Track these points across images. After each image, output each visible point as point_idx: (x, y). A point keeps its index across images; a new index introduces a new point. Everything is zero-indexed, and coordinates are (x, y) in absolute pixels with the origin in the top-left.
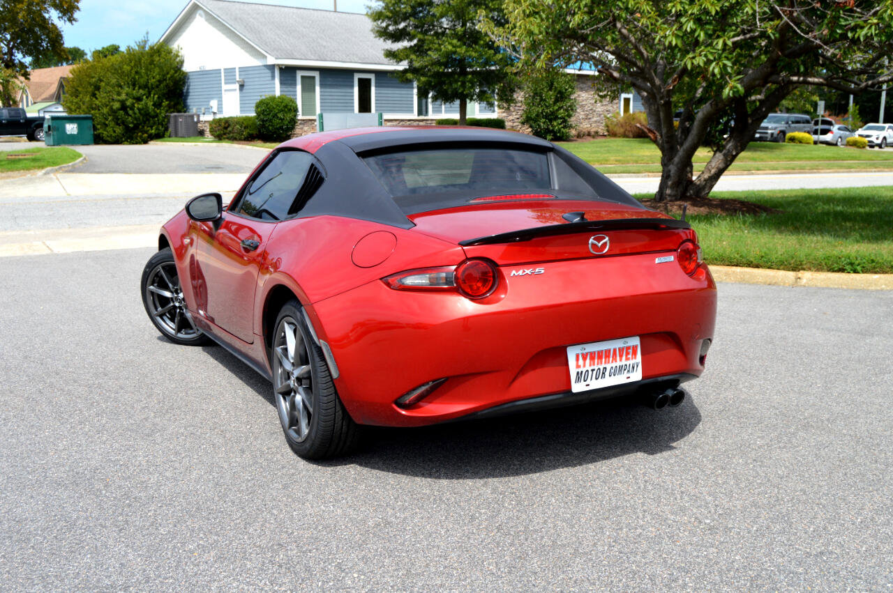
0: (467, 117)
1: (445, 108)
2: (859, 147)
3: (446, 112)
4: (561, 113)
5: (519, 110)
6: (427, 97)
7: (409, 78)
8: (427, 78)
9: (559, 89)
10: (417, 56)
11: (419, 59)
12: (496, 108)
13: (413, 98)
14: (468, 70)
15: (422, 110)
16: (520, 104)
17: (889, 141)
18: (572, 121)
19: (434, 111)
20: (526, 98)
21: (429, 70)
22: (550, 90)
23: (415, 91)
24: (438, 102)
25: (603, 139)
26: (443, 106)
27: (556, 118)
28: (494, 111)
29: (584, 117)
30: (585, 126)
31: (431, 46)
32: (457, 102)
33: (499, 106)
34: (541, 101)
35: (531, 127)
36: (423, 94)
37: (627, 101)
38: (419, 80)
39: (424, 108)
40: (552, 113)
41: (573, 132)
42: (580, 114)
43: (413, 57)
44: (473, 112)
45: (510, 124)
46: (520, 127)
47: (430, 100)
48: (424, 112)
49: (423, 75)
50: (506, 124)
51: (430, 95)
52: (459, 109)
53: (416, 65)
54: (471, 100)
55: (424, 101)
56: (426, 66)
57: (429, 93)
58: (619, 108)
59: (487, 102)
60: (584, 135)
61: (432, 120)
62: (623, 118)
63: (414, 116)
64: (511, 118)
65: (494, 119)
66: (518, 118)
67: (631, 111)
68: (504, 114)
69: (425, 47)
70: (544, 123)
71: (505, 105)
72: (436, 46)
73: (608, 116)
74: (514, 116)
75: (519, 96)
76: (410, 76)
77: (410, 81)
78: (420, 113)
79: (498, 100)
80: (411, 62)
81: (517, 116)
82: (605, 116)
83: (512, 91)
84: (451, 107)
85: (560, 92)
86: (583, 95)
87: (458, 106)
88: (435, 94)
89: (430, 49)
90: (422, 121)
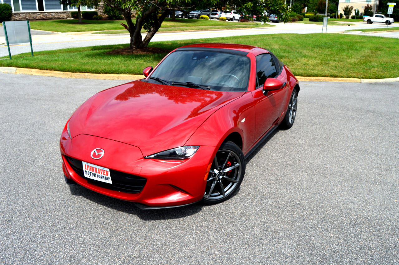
2: (223, 21)
3: (73, 9)
17: (235, 18)
19: (70, 8)
20: (105, 4)
23: (61, 0)
26: (73, 7)
28: (93, 9)
35: (107, 14)
39: (66, 7)
44: (85, 9)
45: (100, 13)
46: (103, 14)
47: (68, 5)
48: (66, 9)
50: (98, 13)
55: (65, 5)
61: (69, 12)
64: (100, 11)
65: (93, 12)
68: (97, 10)
70: (112, 13)
74: (101, 10)
78: (64, 9)
81: (102, 10)
87: (77, 6)
90: (65, 12)
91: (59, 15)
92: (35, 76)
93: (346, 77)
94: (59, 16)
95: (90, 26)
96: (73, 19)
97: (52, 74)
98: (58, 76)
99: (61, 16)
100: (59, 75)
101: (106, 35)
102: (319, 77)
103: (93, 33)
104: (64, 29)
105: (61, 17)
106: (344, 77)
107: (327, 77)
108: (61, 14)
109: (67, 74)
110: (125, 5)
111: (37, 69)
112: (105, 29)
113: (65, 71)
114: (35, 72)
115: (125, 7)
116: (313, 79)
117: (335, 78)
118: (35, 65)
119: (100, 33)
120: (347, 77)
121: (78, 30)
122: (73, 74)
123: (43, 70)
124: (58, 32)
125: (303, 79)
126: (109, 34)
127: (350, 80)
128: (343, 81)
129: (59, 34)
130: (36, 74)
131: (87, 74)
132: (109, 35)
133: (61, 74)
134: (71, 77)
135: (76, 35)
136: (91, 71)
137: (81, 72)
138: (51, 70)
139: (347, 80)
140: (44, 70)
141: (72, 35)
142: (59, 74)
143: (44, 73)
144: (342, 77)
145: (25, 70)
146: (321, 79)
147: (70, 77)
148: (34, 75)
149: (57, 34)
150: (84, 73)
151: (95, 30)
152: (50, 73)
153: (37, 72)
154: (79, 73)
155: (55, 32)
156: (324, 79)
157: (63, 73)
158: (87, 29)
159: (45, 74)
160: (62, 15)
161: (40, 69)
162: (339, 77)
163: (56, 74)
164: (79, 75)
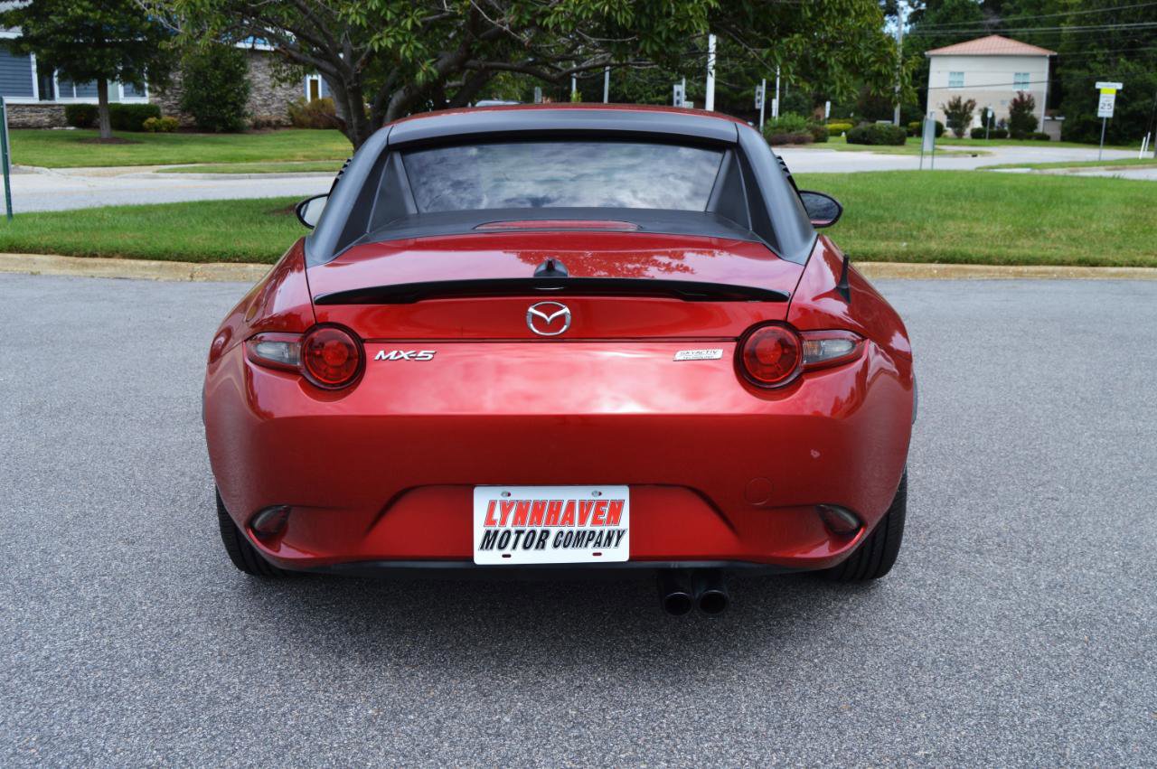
0: (109, 102)
1: (77, 90)
3: (78, 95)
4: (231, 97)
5: (178, 93)
6: (51, 76)
7: (25, 50)
8: (49, 51)
9: (227, 68)
10: (35, 21)
11: (37, 26)
12: (147, 93)
13: (31, 76)
14: (107, 40)
15: (46, 92)
16: (178, 87)
18: (247, 108)
19: (62, 94)
20: (185, 79)
21: (52, 40)
22: (216, 68)
23: (34, 67)
24: (68, 83)
25: (287, 131)
26: (74, 88)
27: (225, 104)
28: (144, 95)
29: (261, 103)
30: (264, 114)
31: (53, 8)
32: (95, 83)
33: (150, 90)
34: (205, 82)
35: (194, 115)
36: (45, 73)
37: (314, 83)
38: (38, 53)
39: (47, 90)
40: (219, 97)
41: (249, 121)
42: (256, 98)
43: (29, 22)
44: (117, 96)
45: (166, 110)
46: (180, 114)
47: (55, 80)
48: (48, 95)
49: (44, 46)
50: (162, 111)
51: (56, 73)
52: (97, 91)
53: (33, 32)
54: (113, 80)
55: (47, 81)
56: (48, 35)
57: (54, 71)
58: (305, 92)
59: (135, 83)
60: (263, 126)
61: (60, 105)
62: (311, 104)
63: (35, 100)
64: (166, 103)
65: (145, 105)
66: (176, 104)
67: (320, 96)
68: (158, 99)
69: (46, 10)
70: (210, 110)
71: (159, 89)
72: (61, 8)
73: (292, 102)
74: (171, 101)
75: (176, 77)
76: (25, 47)
77: (27, 54)
78: (42, 96)
79: (148, 82)
80: (25, 30)
81: (176, 102)
82: (288, 103)
83: (167, 69)
84: (86, 89)
85: (229, 71)
86: (260, 75)
87: (96, 87)
88: (63, 71)
89: (52, 12)
90: (46, 106)
91: (25, 116)
92: (50, 277)
93: (1128, 265)
94: (26, 119)
95: (145, 151)
96: (72, 128)
97: (119, 269)
98: (139, 276)
99: (32, 118)
100: (144, 272)
101: (204, 179)
102: (1044, 265)
103: (158, 172)
104: (55, 159)
105: (32, 121)
106: (1121, 266)
107: (1069, 264)
108: (32, 111)
109: (177, 269)
110: (381, 39)
111: (53, 253)
112: (196, 158)
113: (168, 260)
114: (51, 264)
115: (380, 46)
116: (1028, 272)
117: (1097, 269)
118: (45, 241)
119: (182, 171)
120: (1133, 266)
121: (103, 162)
122: (198, 267)
123: (76, 256)
124: (34, 166)
125: (995, 272)
126: (217, 175)
127: (1142, 273)
128: (1122, 278)
129: (38, 173)
130: (54, 271)
131: (251, 266)
132: (214, 179)
133: (151, 268)
134: (192, 277)
135: (98, 175)
136: (265, 255)
137: (228, 261)
138: (110, 254)
139: (1135, 273)
140: (84, 256)
141: (83, 175)
142: (144, 268)
143: (86, 266)
144: (1115, 265)
145: (7, 259)
146: (1053, 272)
147: (188, 278)
148: (43, 273)
149: (32, 172)
150: (240, 262)
151: (164, 163)
152: (107, 265)
153: (58, 264)
154: (221, 265)
155: (21, 167)
156: (1062, 272)
157: (161, 266)
158: (135, 159)
159: (91, 271)
160: (34, 114)
161: (68, 253)
162: (1106, 266)
163: (132, 268)
164: (223, 269)
